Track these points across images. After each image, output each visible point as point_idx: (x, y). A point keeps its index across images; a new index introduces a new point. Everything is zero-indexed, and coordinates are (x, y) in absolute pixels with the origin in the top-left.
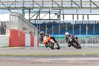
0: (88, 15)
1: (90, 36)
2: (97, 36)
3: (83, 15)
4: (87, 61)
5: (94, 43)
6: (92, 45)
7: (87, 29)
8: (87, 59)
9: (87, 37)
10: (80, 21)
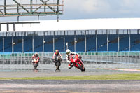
0: (14, 24)
1: (18, 53)
2: (28, 53)
3: (8, 24)
4: (15, 88)
5: (23, 63)
6: (21, 66)
7: (13, 43)
8: (15, 86)
9: (13, 55)
10: (3, 33)
